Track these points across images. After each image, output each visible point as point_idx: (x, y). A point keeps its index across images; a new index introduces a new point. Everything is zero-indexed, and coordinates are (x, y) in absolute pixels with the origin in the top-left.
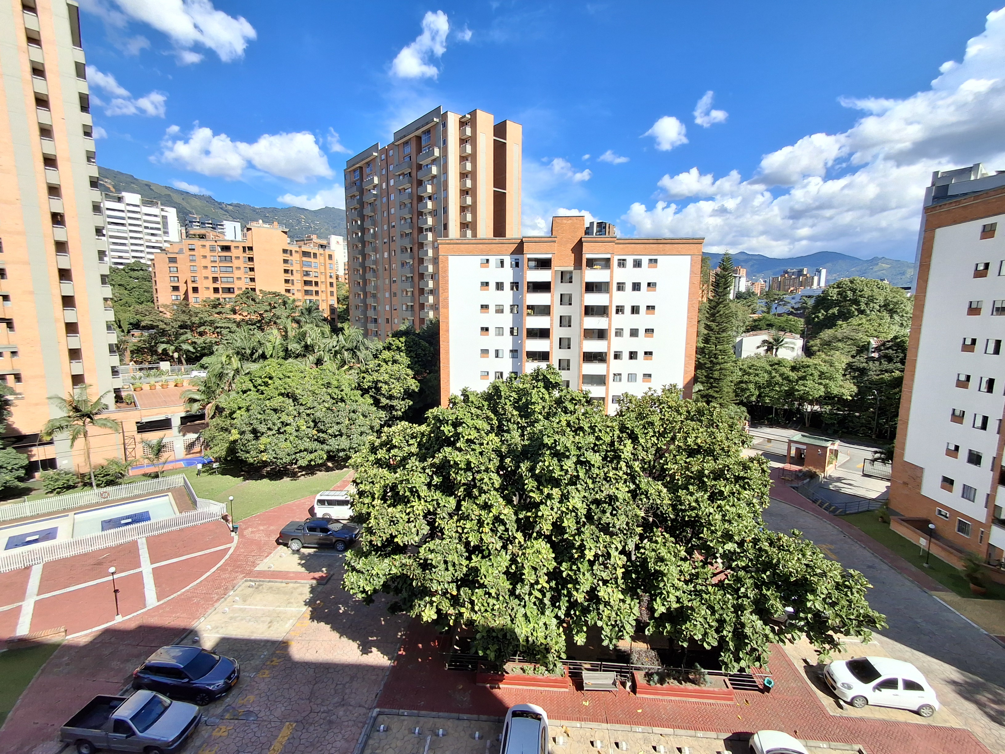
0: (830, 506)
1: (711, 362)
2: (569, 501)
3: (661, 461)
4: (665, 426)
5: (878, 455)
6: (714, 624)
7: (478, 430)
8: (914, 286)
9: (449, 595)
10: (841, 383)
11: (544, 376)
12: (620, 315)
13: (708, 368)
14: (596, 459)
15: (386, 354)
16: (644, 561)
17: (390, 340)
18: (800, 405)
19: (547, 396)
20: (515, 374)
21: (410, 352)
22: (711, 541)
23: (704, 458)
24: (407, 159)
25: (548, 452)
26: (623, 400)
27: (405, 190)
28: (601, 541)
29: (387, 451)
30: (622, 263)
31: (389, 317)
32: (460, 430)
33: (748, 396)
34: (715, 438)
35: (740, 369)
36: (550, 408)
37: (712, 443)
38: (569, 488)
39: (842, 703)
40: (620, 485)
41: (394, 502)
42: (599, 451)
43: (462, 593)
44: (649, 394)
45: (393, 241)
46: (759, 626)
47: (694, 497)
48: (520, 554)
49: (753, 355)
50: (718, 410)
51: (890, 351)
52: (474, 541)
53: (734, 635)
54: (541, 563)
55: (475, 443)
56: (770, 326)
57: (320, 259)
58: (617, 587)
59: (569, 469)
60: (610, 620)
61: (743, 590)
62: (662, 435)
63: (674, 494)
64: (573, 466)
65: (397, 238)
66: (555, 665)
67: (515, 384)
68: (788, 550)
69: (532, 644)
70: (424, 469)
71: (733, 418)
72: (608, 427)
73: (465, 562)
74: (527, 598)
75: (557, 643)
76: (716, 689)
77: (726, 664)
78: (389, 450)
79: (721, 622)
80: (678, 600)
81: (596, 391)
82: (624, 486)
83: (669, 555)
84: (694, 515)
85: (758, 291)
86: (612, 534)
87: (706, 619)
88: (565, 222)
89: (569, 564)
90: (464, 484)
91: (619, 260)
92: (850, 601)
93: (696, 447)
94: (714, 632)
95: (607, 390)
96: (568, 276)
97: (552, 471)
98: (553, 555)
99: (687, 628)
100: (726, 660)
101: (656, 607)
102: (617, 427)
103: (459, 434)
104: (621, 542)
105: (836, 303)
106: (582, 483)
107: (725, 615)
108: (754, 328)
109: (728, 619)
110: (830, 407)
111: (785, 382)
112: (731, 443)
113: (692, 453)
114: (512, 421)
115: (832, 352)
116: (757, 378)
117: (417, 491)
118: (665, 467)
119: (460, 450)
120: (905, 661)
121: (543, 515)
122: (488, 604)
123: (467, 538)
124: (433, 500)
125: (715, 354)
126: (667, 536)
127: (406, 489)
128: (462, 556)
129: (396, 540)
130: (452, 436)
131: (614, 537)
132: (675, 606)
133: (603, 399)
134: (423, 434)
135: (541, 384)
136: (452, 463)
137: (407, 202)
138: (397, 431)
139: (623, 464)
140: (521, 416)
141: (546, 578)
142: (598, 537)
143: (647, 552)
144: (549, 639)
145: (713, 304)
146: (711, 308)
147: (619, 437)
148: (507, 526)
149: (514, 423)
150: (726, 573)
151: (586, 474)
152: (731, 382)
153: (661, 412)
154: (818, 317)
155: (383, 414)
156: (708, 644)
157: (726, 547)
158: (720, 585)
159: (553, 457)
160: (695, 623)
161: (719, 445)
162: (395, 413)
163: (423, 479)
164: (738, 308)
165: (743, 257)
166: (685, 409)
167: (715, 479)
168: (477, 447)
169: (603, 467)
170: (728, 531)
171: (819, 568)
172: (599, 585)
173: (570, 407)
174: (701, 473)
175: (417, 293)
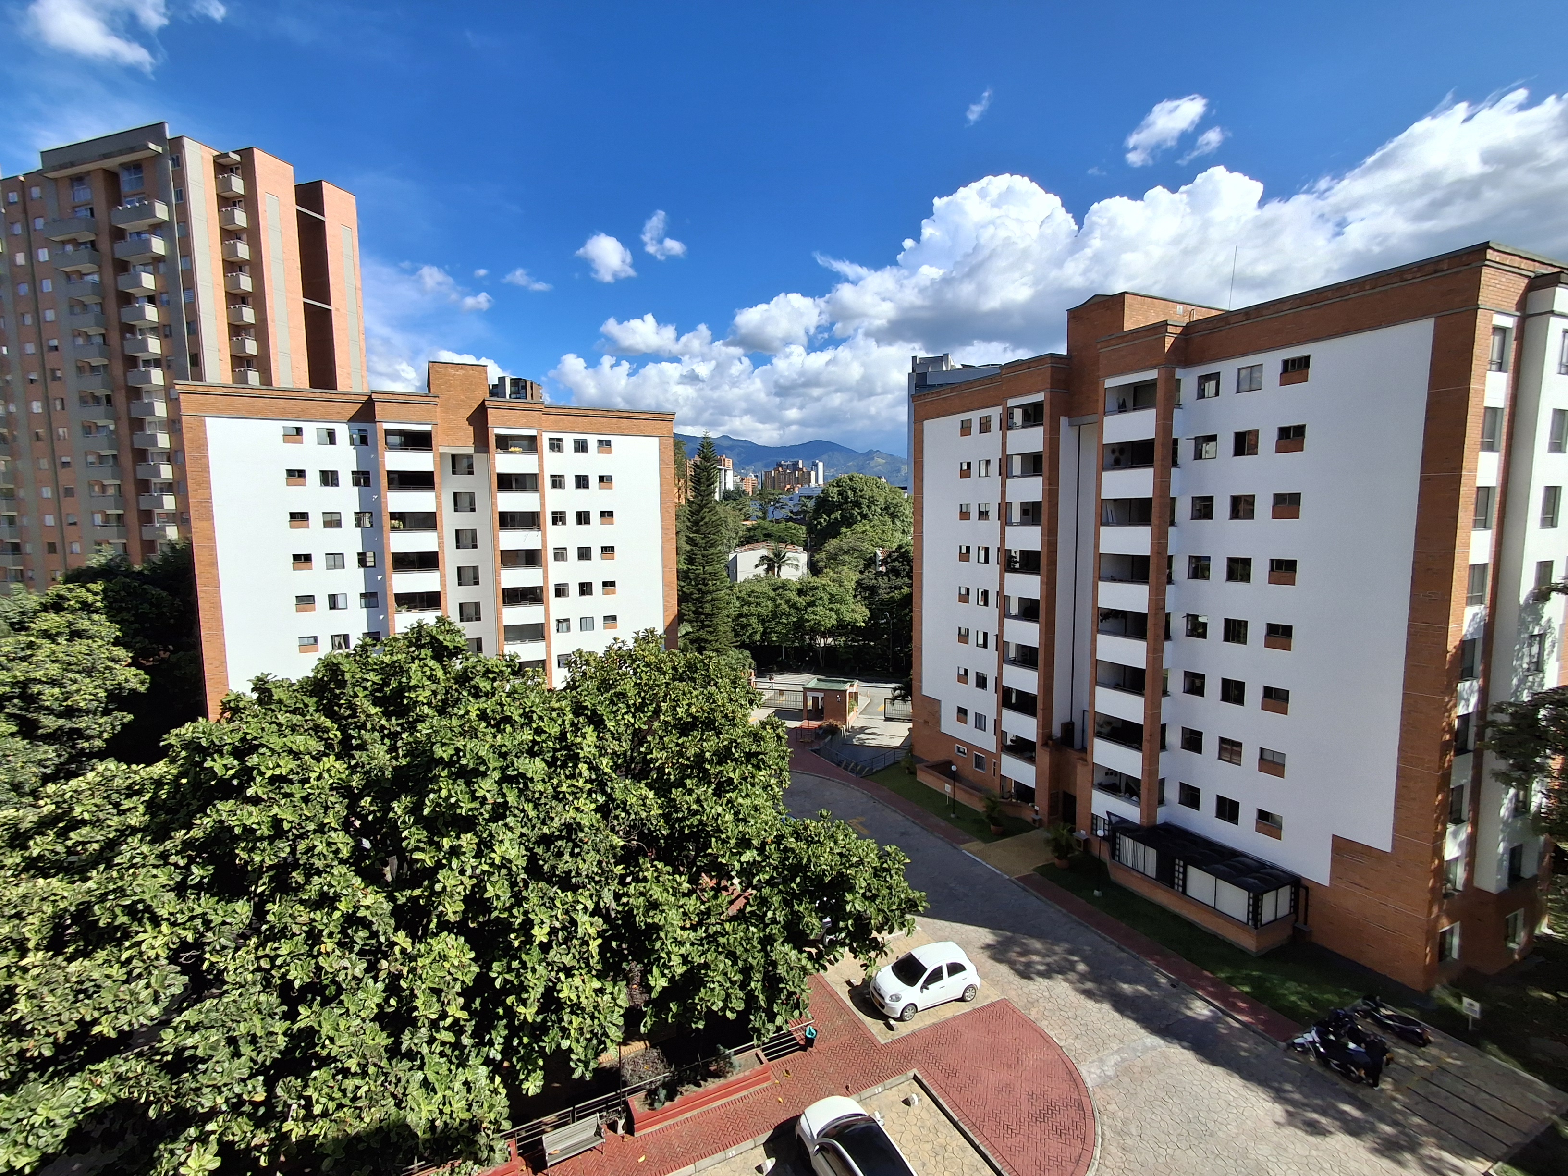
0: (856, 765)
1: (700, 590)
2: (494, 851)
3: (642, 750)
4: (643, 694)
5: (898, 692)
6: (738, 977)
7: (296, 755)
8: (911, 485)
9: (247, 1108)
10: (853, 607)
11: (433, 638)
12: (559, 527)
13: (696, 599)
14: (535, 767)
15: (50, 621)
16: (628, 915)
17: (61, 589)
18: (811, 639)
19: (440, 673)
20: (374, 636)
21: (120, 610)
22: (723, 856)
23: (702, 735)
24: (84, 213)
25: (444, 773)
26: (575, 662)
27: (81, 275)
28: (558, 904)
29: (58, 835)
30: (556, 445)
31: (57, 540)
32: (253, 760)
33: (751, 634)
34: (714, 702)
35: (738, 598)
36: (447, 693)
37: (711, 709)
38: (493, 826)
39: (892, 1022)
40: (581, 803)
41: (86, 946)
42: (540, 753)
43: (279, 1091)
44: (616, 647)
45: (55, 379)
46: (794, 958)
47: (694, 796)
48: (405, 973)
49: (751, 577)
50: (715, 660)
51: (897, 564)
52: (298, 975)
53: (764, 986)
54: (449, 978)
55: (291, 782)
56: (768, 536)
58: (589, 972)
59: (488, 795)
60: (582, 1034)
61: (770, 914)
62: (640, 708)
63: (666, 797)
64: (495, 787)
65: (67, 372)
66: (492, 1149)
67: (374, 656)
68: (819, 841)
69: (443, 1131)
70: (164, 857)
71: (735, 670)
72: (554, 710)
73: (279, 1026)
74: (425, 1049)
75: (491, 1107)
76: (747, 1073)
77: (757, 1031)
78: (63, 834)
79: (746, 971)
80: (685, 959)
81: (528, 651)
82: (588, 802)
83: (665, 895)
84: (696, 823)
85: (749, 490)
86: (575, 888)
87: (725, 974)
88: (452, 372)
89: (505, 962)
90: (270, 868)
91: (550, 439)
92: (890, 888)
93: (689, 720)
94: (738, 991)
95: (548, 647)
96: (465, 463)
97: (456, 805)
98: (472, 955)
99: (701, 999)
100: (757, 1025)
101: (652, 983)
102: (568, 709)
103: (252, 769)
104: (591, 896)
105: (839, 506)
106: (517, 812)
107: (750, 959)
108: (749, 540)
109: (754, 963)
110: (844, 639)
111: (792, 611)
112: (735, 707)
113: (685, 729)
114: (369, 726)
115: (840, 568)
116: (759, 609)
117: (148, 909)
118: (649, 757)
119: (256, 801)
120: (946, 940)
121: (444, 888)
122: (344, 1092)
123: (283, 976)
124: (192, 918)
125: (704, 579)
126: (660, 865)
127: (118, 911)
128: (272, 1015)
129: (96, 1030)
130: (233, 777)
131: (580, 891)
132: (680, 970)
133: (543, 662)
134: (158, 783)
135: (426, 652)
136: (237, 831)
137: (91, 300)
138: (84, 786)
139: (583, 767)
140: (387, 715)
141: (461, 1000)
142: (552, 899)
143: (631, 900)
144: (475, 1107)
145: (695, 507)
146: (692, 513)
147: (573, 724)
148: (375, 927)
149: (373, 729)
150: (746, 894)
151: (519, 797)
152: (728, 616)
153: (635, 673)
154: (820, 523)
155: (49, 752)
156: (732, 1010)
157: (743, 859)
158: (740, 917)
159: (455, 781)
160: (712, 986)
161: (721, 712)
162: (86, 745)
163: (163, 879)
164: (726, 512)
165: (726, 443)
166: (669, 664)
167: (720, 763)
168: (295, 789)
169: (550, 778)
170: (744, 835)
171: (854, 855)
172: (559, 979)
173: (485, 685)
174: (700, 757)
175: (130, 489)
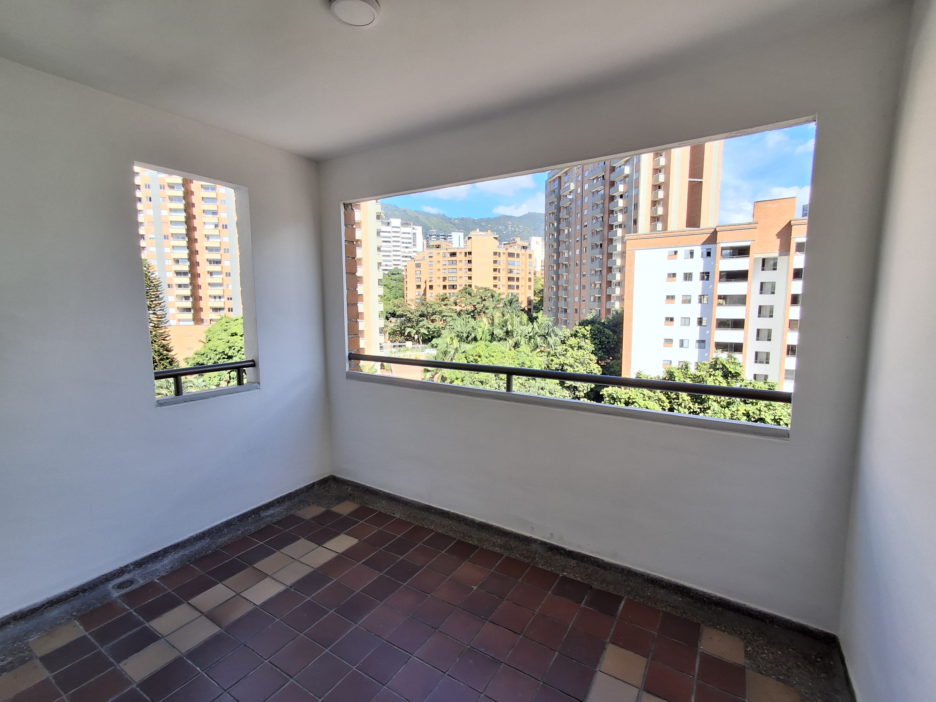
11: (723, 365)
15: (573, 341)
17: (577, 328)
21: (595, 339)
27: (598, 192)
31: (578, 308)
45: (585, 239)
57: (522, 258)
65: (589, 236)
88: (770, 205)
96: (771, 263)
135: (719, 373)
137: (600, 202)
175: (604, 285)
